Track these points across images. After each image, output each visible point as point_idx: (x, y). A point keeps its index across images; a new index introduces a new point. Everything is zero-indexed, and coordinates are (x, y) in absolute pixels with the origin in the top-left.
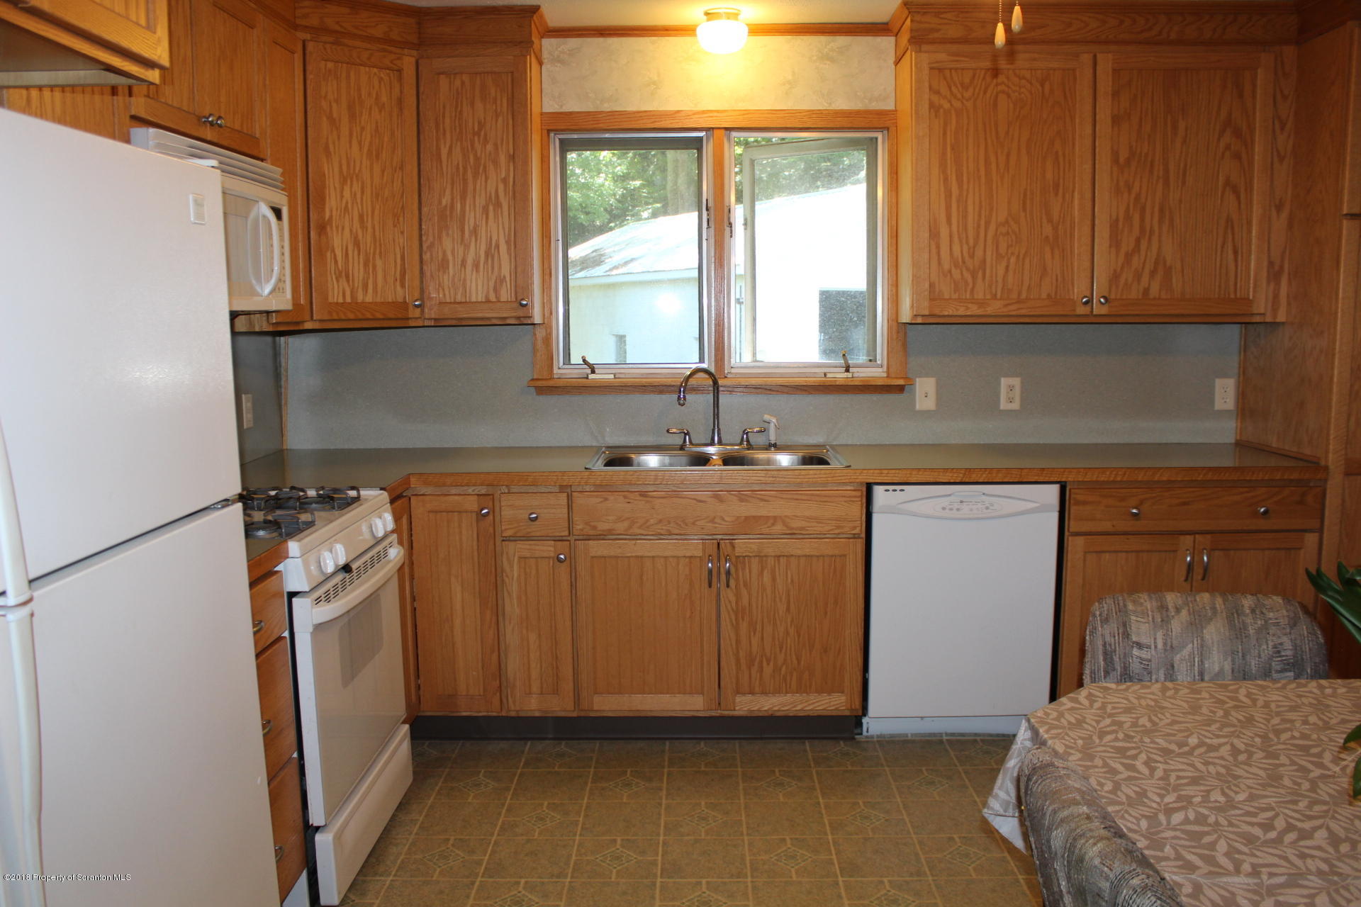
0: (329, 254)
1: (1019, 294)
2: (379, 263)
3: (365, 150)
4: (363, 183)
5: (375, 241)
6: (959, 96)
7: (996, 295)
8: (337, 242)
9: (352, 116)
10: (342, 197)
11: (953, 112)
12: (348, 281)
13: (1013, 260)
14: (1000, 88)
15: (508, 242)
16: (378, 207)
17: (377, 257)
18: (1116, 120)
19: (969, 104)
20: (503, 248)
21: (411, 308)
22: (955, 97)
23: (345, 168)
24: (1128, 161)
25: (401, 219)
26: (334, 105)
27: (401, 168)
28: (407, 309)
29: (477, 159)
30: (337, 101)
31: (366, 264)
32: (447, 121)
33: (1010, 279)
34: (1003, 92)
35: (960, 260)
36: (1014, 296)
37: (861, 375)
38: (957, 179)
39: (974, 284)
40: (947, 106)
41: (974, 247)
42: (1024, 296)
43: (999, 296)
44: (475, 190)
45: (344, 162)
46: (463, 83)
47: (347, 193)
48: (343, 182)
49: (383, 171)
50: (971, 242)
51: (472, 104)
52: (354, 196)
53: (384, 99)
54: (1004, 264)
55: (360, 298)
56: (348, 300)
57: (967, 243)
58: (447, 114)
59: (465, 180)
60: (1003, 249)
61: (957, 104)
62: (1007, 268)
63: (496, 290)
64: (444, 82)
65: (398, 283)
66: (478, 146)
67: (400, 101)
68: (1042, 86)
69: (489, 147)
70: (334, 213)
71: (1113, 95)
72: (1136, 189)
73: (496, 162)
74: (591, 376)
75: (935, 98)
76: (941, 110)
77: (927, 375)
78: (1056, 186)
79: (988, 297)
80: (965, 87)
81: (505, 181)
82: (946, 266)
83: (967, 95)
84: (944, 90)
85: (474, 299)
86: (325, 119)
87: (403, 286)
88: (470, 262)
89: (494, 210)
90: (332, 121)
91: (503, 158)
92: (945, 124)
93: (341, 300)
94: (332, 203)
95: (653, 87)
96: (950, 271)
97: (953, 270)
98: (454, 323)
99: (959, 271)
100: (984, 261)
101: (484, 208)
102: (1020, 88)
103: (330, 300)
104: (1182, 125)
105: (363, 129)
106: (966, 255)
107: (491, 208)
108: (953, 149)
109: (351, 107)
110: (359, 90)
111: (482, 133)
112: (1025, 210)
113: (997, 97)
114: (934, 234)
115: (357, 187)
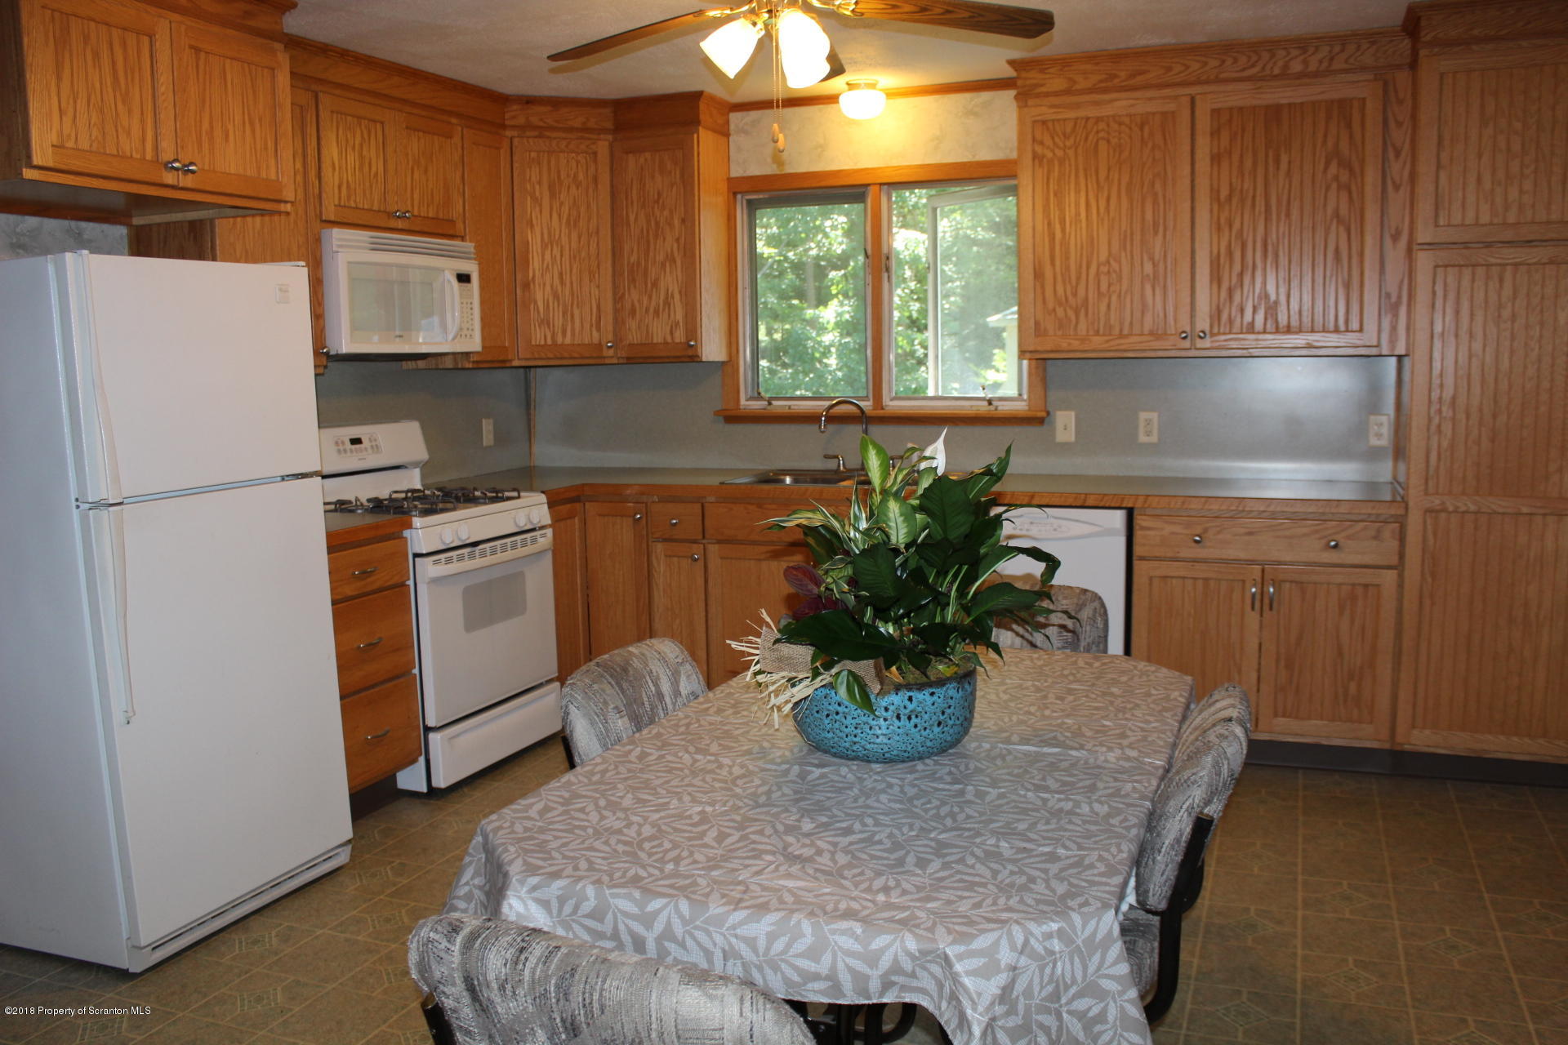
0: (532, 306)
1: (1121, 330)
2: (576, 312)
3: (564, 221)
4: (562, 247)
5: (573, 295)
6: (1061, 145)
7: (1098, 331)
8: (539, 296)
9: (553, 195)
10: (543, 260)
11: (1056, 162)
12: (549, 328)
13: (1114, 298)
14: (1101, 135)
15: (680, 292)
16: (575, 266)
17: (575, 306)
18: (1216, 159)
19: (1071, 153)
20: (677, 296)
21: (605, 348)
22: (1058, 147)
23: (546, 236)
24: (1230, 197)
25: (597, 275)
26: (537, 187)
27: (597, 233)
28: (601, 350)
29: (657, 224)
30: (540, 183)
31: (564, 313)
32: (634, 192)
33: (1113, 317)
34: (1103, 138)
35: (1064, 299)
36: (1116, 331)
37: (1005, 408)
38: (1060, 223)
39: (1077, 323)
40: (1049, 155)
41: (1077, 287)
42: (1126, 332)
43: (1101, 332)
44: (655, 249)
45: (545, 231)
46: (646, 160)
47: (548, 256)
48: (544, 246)
49: (580, 237)
50: (1074, 283)
51: (653, 177)
52: (553, 258)
53: (581, 176)
54: (1106, 301)
55: (560, 340)
56: (549, 342)
57: (1070, 282)
58: (634, 188)
59: (648, 242)
60: (1104, 287)
61: (1059, 153)
62: (1109, 306)
63: (671, 333)
64: (631, 159)
65: (594, 329)
66: (657, 212)
67: (596, 180)
68: (1142, 129)
69: (666, 213)
70: (537, 272)
71: (1212, 134)
72: (1237, 225)
73: (670, 225)
74: (769, 408)
75: (1039, 149)
76: (1045, 160)
77: (1067, 408)
78: (1155, 225)
79: (1091, 333)
80: (1066, 136)
81: (678, 240)
82: (1050, 305)
83: (1068, 143)
84: (1048, 141)
85: (655, 341)
86: (529, 198)
87: (599, 329)
88: (652, 310)
89: (670, 266)
90: (535, 199)
91: (676, 222)
92: (1049, 172)
93: (543, 343)
94: (535, 264)
95: (820, 150)
96: (1054, 310)
97: (1058, 309)
98: (641, 360)
99: (1062, 309)
100: (1086, 299)
101: (662, 263)
102: (1120, 133)
103: (533, 343)
104: (1284, 158)
105: (561, 204)
106: (1069, 293)
107: (668, 264)
108: (1055, 195)
109: (551, 188)
110: (559, 172)
111: (661, 201)
112: (1125, 250)
113: (1097, 141)
114: (1038, 275)
115: (556, 251)
